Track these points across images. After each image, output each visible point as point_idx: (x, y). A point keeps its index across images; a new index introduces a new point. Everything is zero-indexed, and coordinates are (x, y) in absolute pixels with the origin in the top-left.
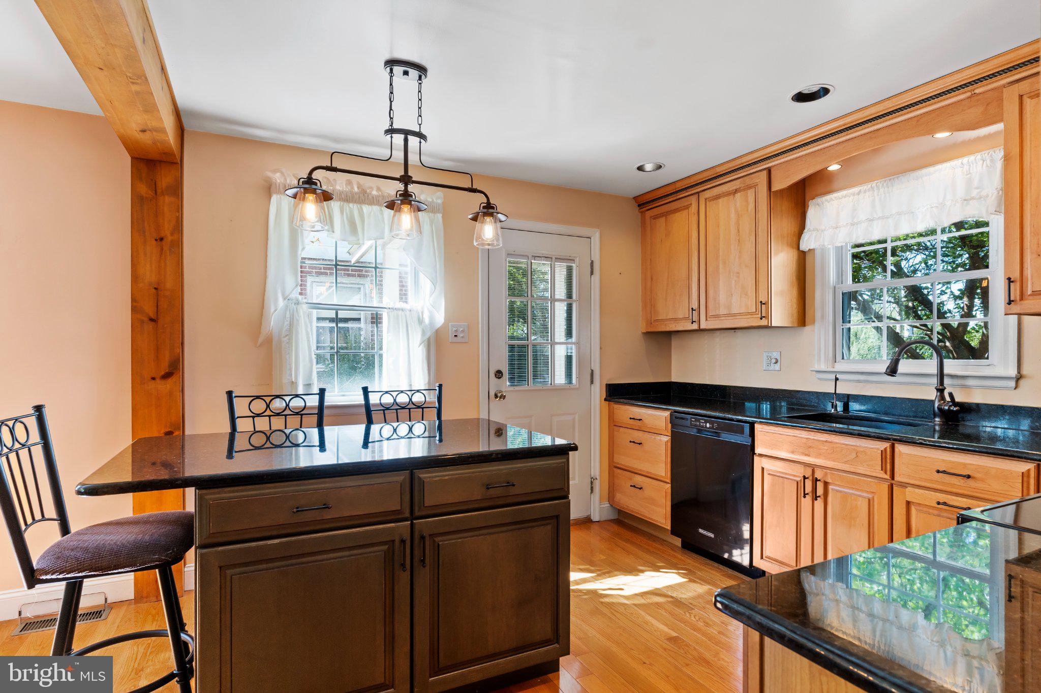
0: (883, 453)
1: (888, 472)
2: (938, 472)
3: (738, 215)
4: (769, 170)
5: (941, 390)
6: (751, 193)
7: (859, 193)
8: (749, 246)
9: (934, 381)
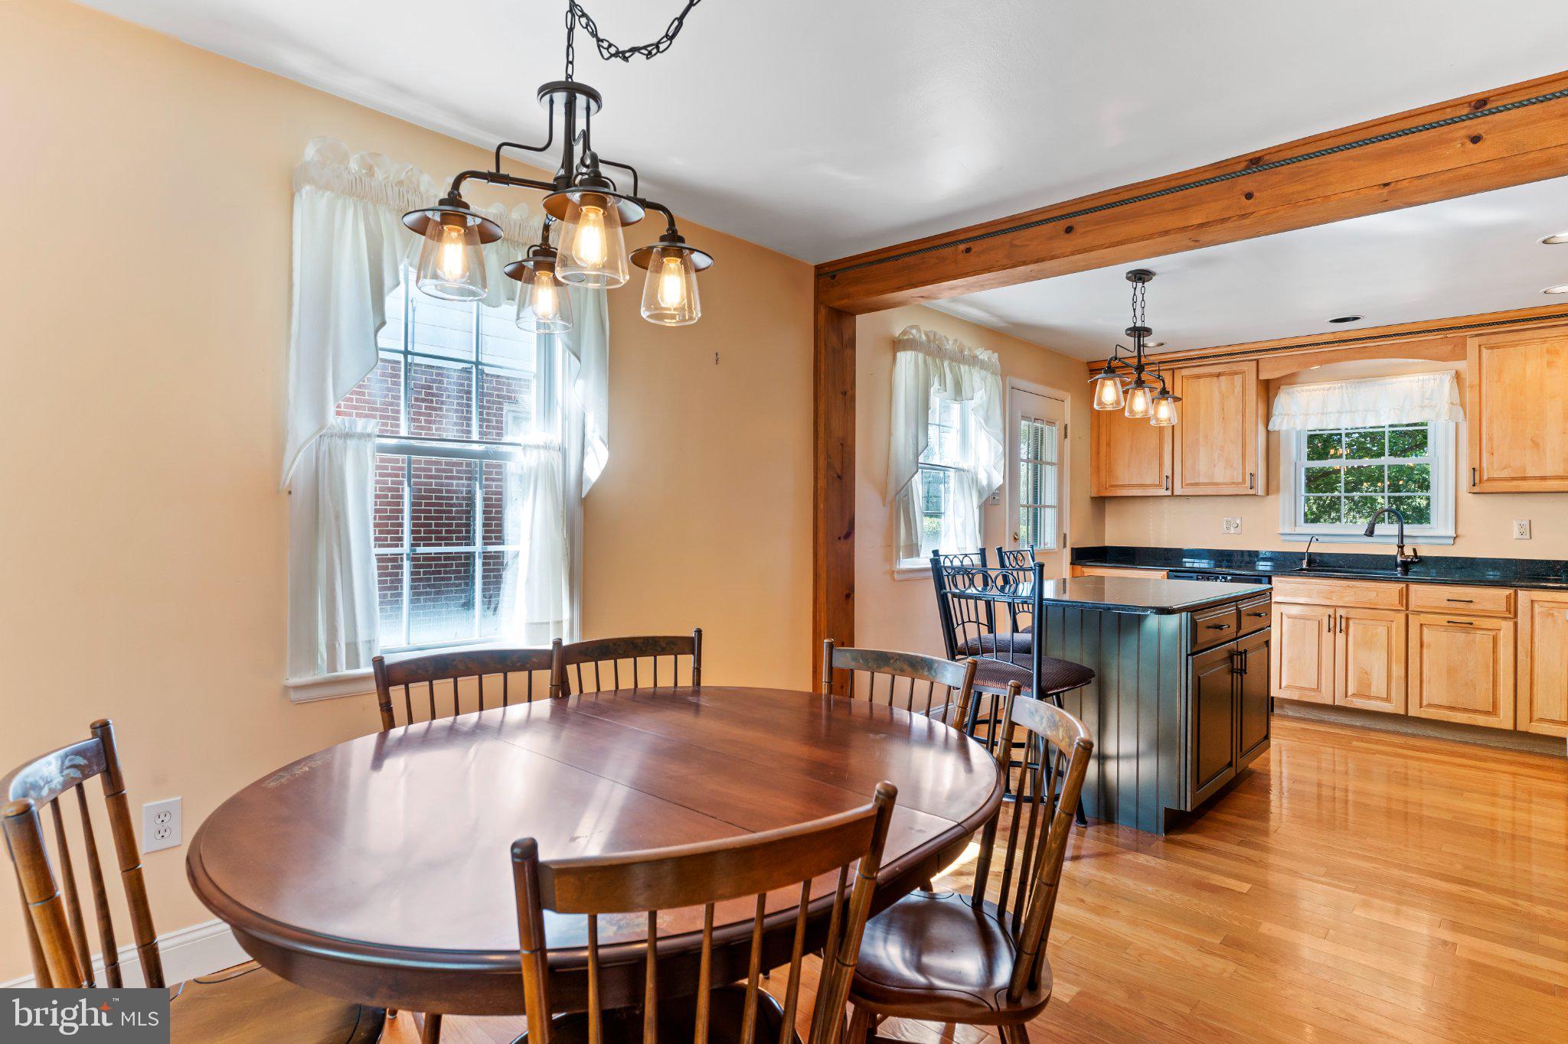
0: (1401, 591)
1: (1404, 605)
2: (1449, 600)
3: (1223, 395)
4: (1257, 361)
5: (1401, 547)
6: (1238, 379)
7: (1329, 389)
8: (1236, 424)
9: (1396, 541)
